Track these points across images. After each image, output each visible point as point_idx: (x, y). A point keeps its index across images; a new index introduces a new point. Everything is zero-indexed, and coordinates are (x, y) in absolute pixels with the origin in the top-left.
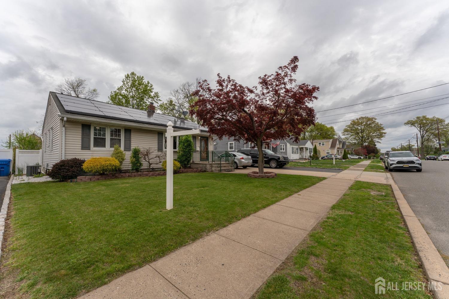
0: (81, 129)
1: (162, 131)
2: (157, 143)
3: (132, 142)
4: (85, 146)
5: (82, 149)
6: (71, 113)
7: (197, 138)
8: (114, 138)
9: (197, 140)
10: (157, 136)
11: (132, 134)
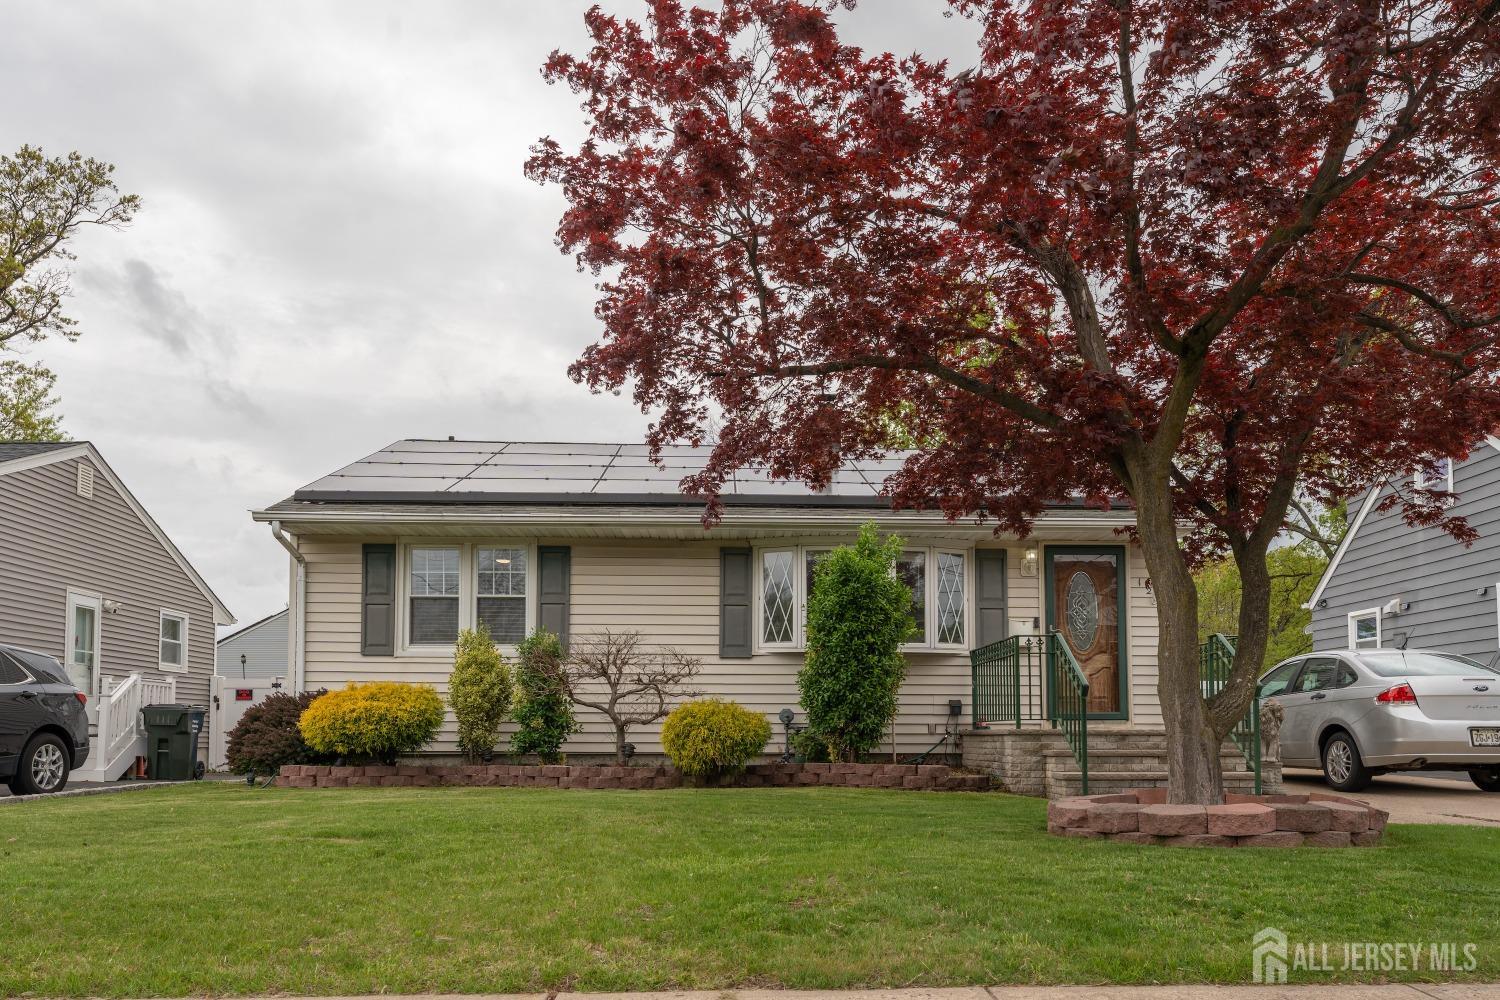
0: (359, 568)
1: (747, 539)
2: (716, 611)
3: (574, 610)
4: (376, 641)
5: (364, 654)
6: (328, 502)
7: (1011, 561)
8: (494, 596)
9: (1011, 573)
10: (716, 571)
11: (575, 569)
